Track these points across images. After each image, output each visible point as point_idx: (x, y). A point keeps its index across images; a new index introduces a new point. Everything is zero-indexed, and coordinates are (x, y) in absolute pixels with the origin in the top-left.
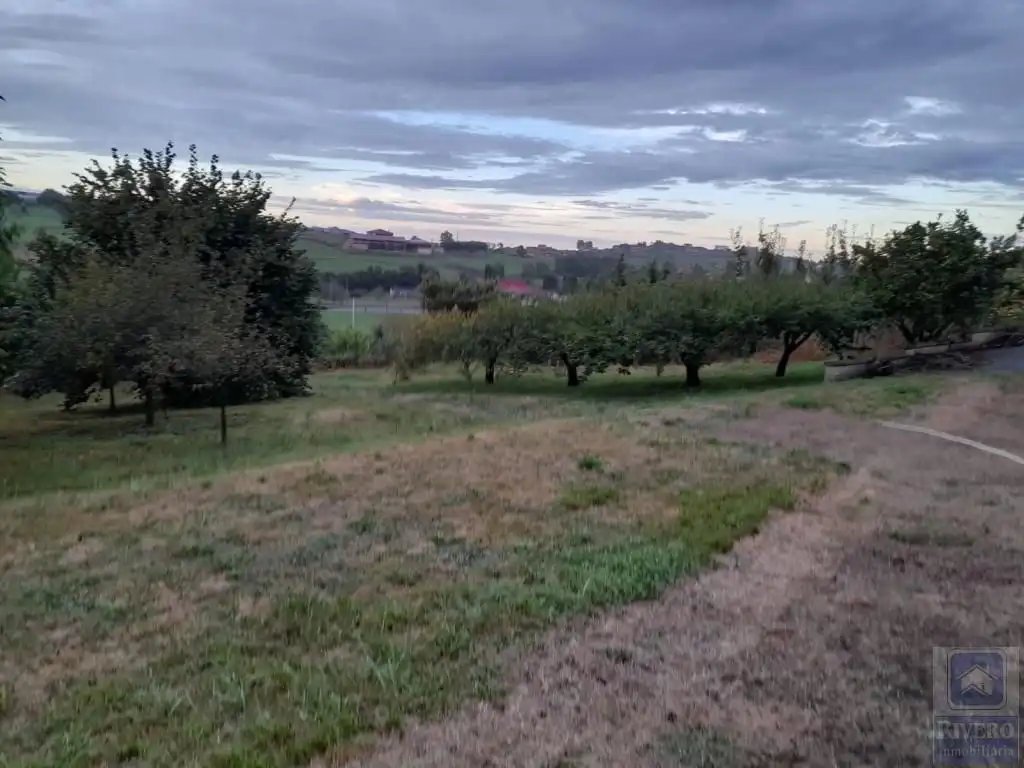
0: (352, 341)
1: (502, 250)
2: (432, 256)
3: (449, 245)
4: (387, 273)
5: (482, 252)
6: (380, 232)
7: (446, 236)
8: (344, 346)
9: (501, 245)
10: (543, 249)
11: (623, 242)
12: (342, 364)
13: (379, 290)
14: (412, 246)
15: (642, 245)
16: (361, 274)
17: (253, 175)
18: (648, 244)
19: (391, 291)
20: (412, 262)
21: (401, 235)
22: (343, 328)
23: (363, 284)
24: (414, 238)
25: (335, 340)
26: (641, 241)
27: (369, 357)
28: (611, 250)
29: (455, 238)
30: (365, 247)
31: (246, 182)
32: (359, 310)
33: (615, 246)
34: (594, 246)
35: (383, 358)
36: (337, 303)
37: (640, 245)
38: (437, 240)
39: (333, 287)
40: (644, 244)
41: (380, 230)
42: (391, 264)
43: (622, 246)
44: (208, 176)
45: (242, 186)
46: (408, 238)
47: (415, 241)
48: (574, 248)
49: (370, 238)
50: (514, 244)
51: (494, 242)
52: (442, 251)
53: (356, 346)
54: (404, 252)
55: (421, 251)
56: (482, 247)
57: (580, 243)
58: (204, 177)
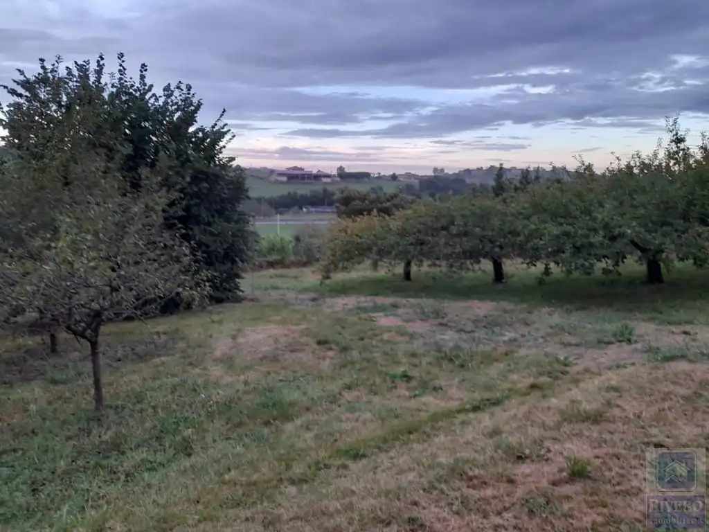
0: (279, 246)
1: (380, 178)
2: (333, 183)
3: (343, 175)
4: (302, 196)
5: (366, 179)
6: (295, 168)
7: (341, 169)
8: (272, 249)
9: (379, 174)
10: (409, 175)
11: (466, 167)
12: (272, 265)
13: (296, 208)
14: (317, 177)
15: (480, 169)
16: (283, 196)
17: (183, 87)
18: (484, 169)
19: (304, 210)
20: (317, 188)
21: (310, 170)
22: (271, 236)
23: (284, 205)
24: (319, 171)
25: (264, 244)
26: (479, 167)
27: (292, 258)
28: (457, 174)
29: (347, 170)
30: (285, 179)
31: (177, 93)
32: (282, 223)
33: (460, 171)
34: (446, 171)
35: (304, 259)
36: (267, 218)
37: (478, 169)
38: (335, 172)
39: (265, 207)
40: (482, 168)
41: (296, 167)
42: (303, 190)
43: (465, 170)
44: (137, 84)
45: (173, 98)
46: (315, 172)
47: (319, 173)
48: (431, 173)
49: (289, 172)
50: (389, 173)
51: (374, 172)
52: (338, 179)
53: (282, 250)
54: (313, 181)
55: (325, 180)
56: (366, 175)
57: (435, 170)
58: (132, 86)
